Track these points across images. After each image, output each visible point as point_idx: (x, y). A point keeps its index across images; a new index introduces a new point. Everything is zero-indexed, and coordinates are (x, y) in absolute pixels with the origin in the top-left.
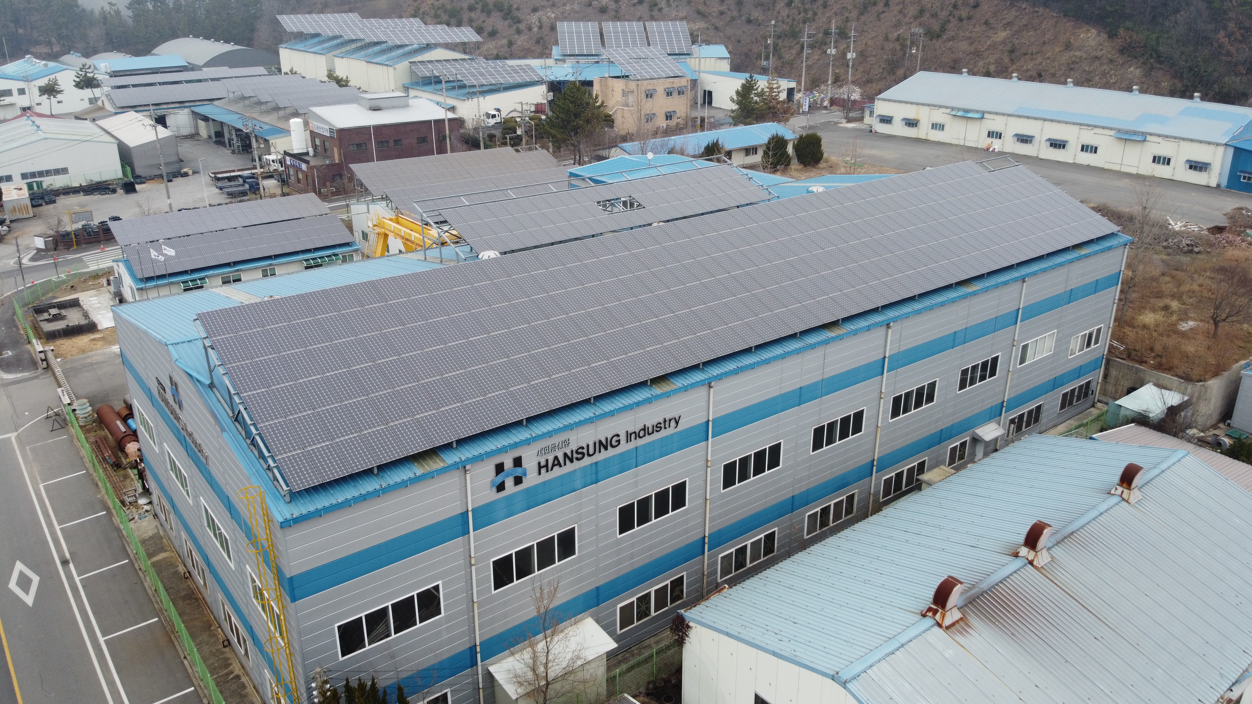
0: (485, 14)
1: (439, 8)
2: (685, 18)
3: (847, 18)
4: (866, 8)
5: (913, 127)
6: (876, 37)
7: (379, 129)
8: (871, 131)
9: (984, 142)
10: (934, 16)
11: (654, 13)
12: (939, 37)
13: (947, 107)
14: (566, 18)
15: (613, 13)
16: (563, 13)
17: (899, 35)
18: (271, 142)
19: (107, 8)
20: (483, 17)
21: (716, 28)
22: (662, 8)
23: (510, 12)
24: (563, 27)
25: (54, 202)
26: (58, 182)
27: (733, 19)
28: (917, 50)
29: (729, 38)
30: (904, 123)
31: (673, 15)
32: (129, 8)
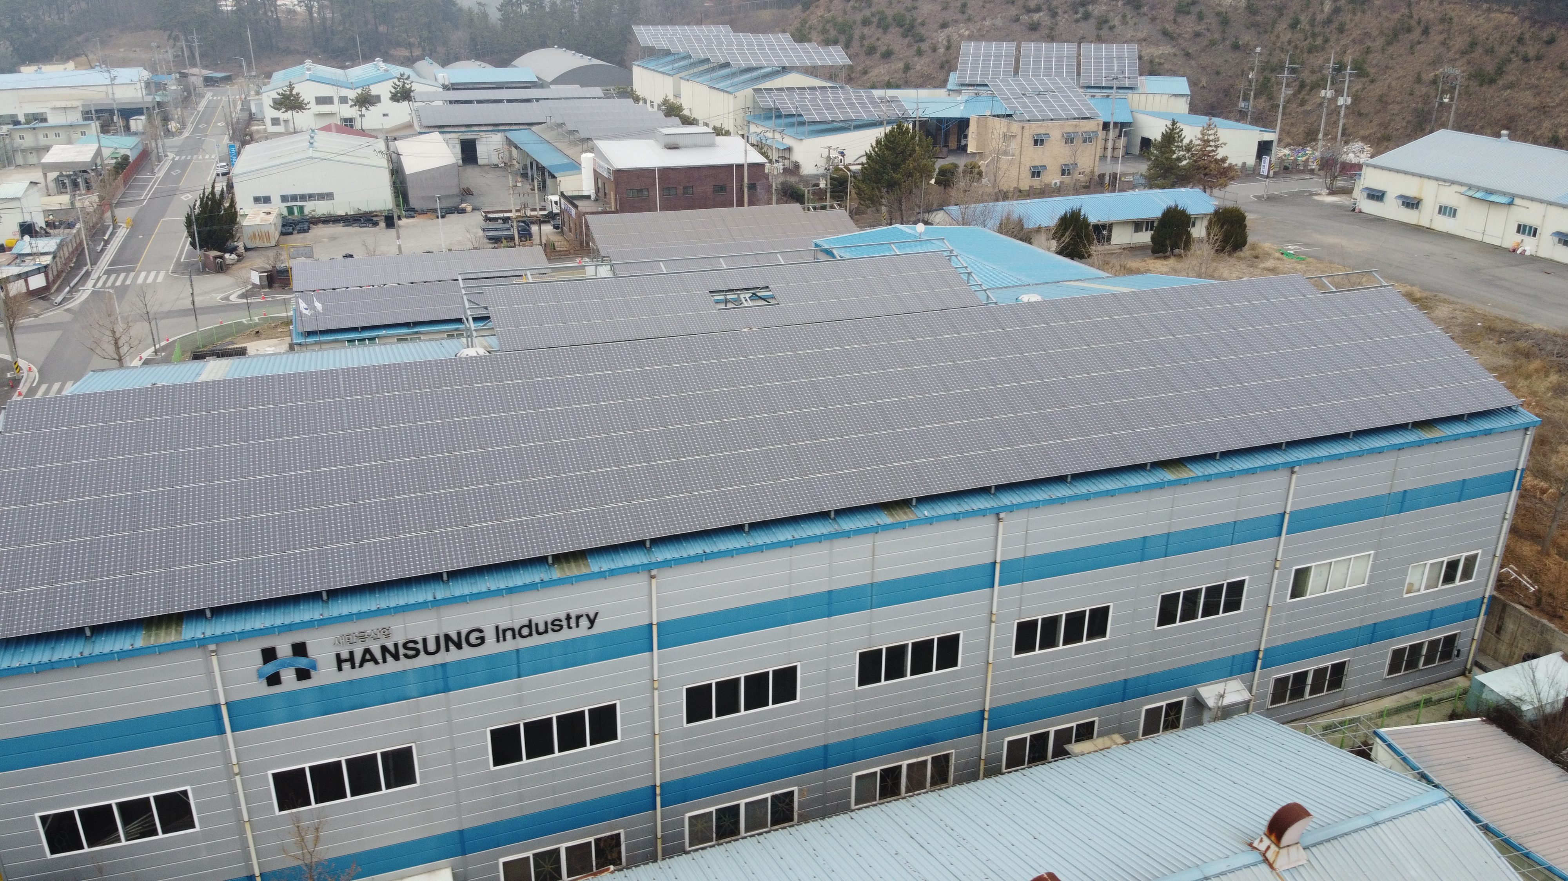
0: (880, 30)
1: (828, 22)
2: (1145, 40)
3: (1369, 48)
4: (1396, 35)
5: (1412, 208)
6: (1405, 76)
7: (666, 173)
8: (1354, 210)
9: (1510, 239)
10: (1490, 51)
11: (1102, 33)
12: (1492, 81)
13: (1462, 184)
14: (983, 36)
15: (1047, 31)
16: (980, 29)
17: (1436, 75)
18: (558, 179)
19: (476, 10)
20: (879, 33)
21: (1187, 55)
22: (1114, 26)
23: (913, 27)
24: (969, 50)
25: (309, 231)
26: (321, 208)
27: (1213, 43)
28: (1452, 99)
29: (1204, 68)
30: (1400, 202)
31: (1129, 35)
32: (500, 10)
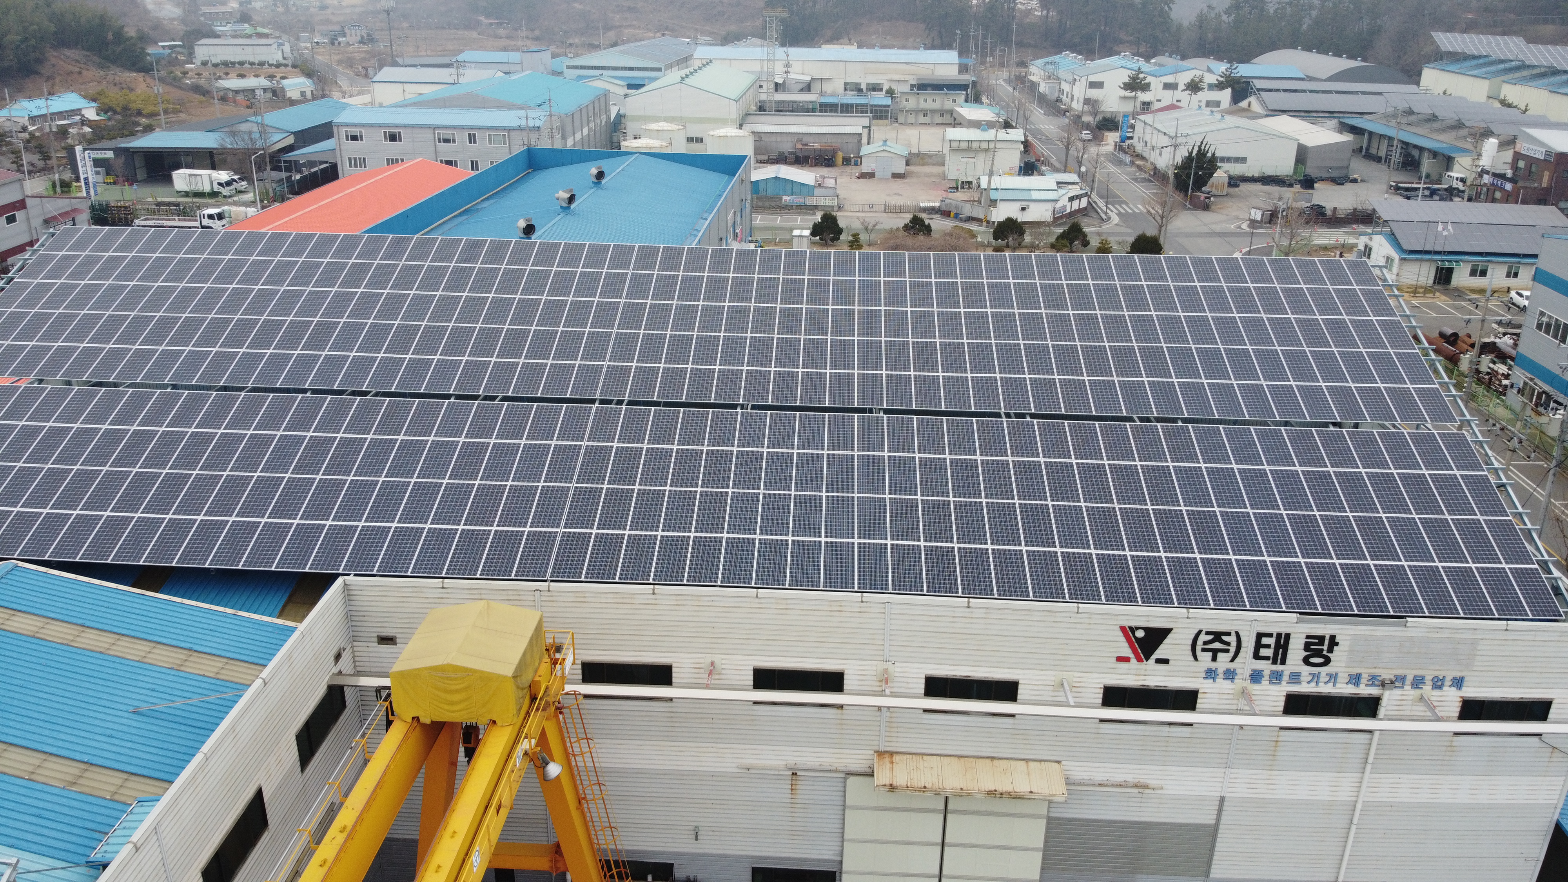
18: (1454, 159)
25: (1238, 186)
26: (1235, 170)
32: (1229, 13)
